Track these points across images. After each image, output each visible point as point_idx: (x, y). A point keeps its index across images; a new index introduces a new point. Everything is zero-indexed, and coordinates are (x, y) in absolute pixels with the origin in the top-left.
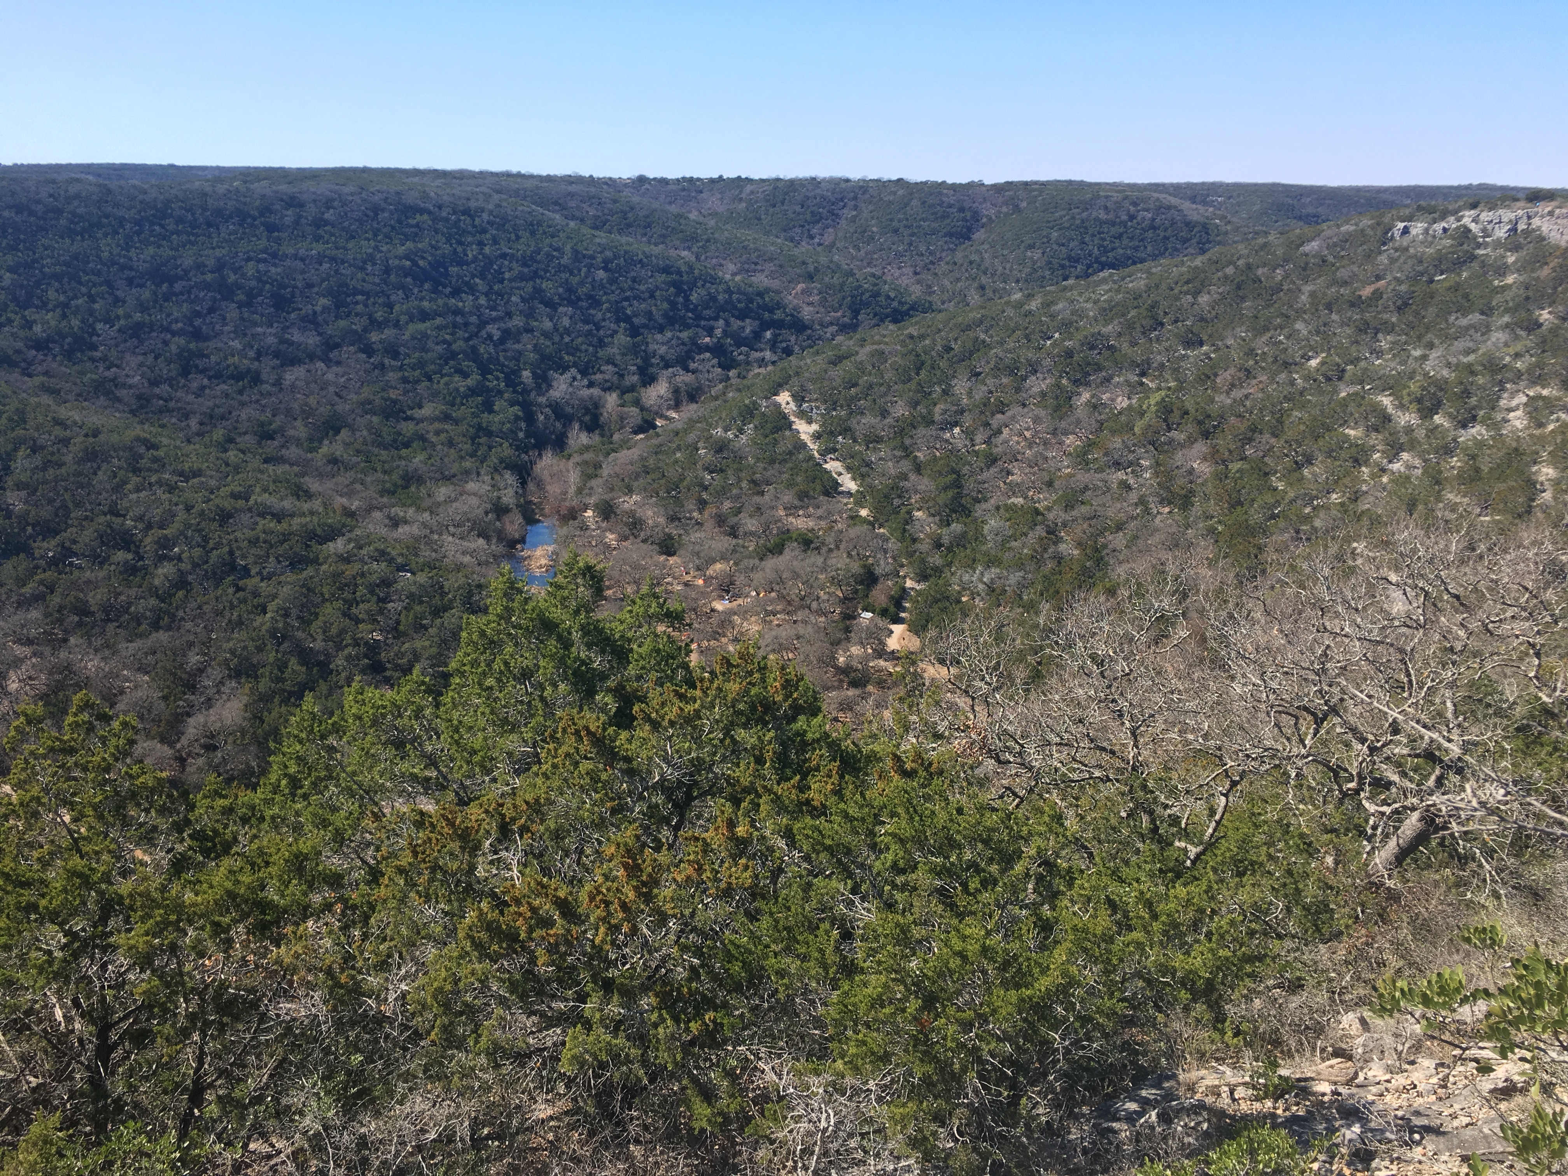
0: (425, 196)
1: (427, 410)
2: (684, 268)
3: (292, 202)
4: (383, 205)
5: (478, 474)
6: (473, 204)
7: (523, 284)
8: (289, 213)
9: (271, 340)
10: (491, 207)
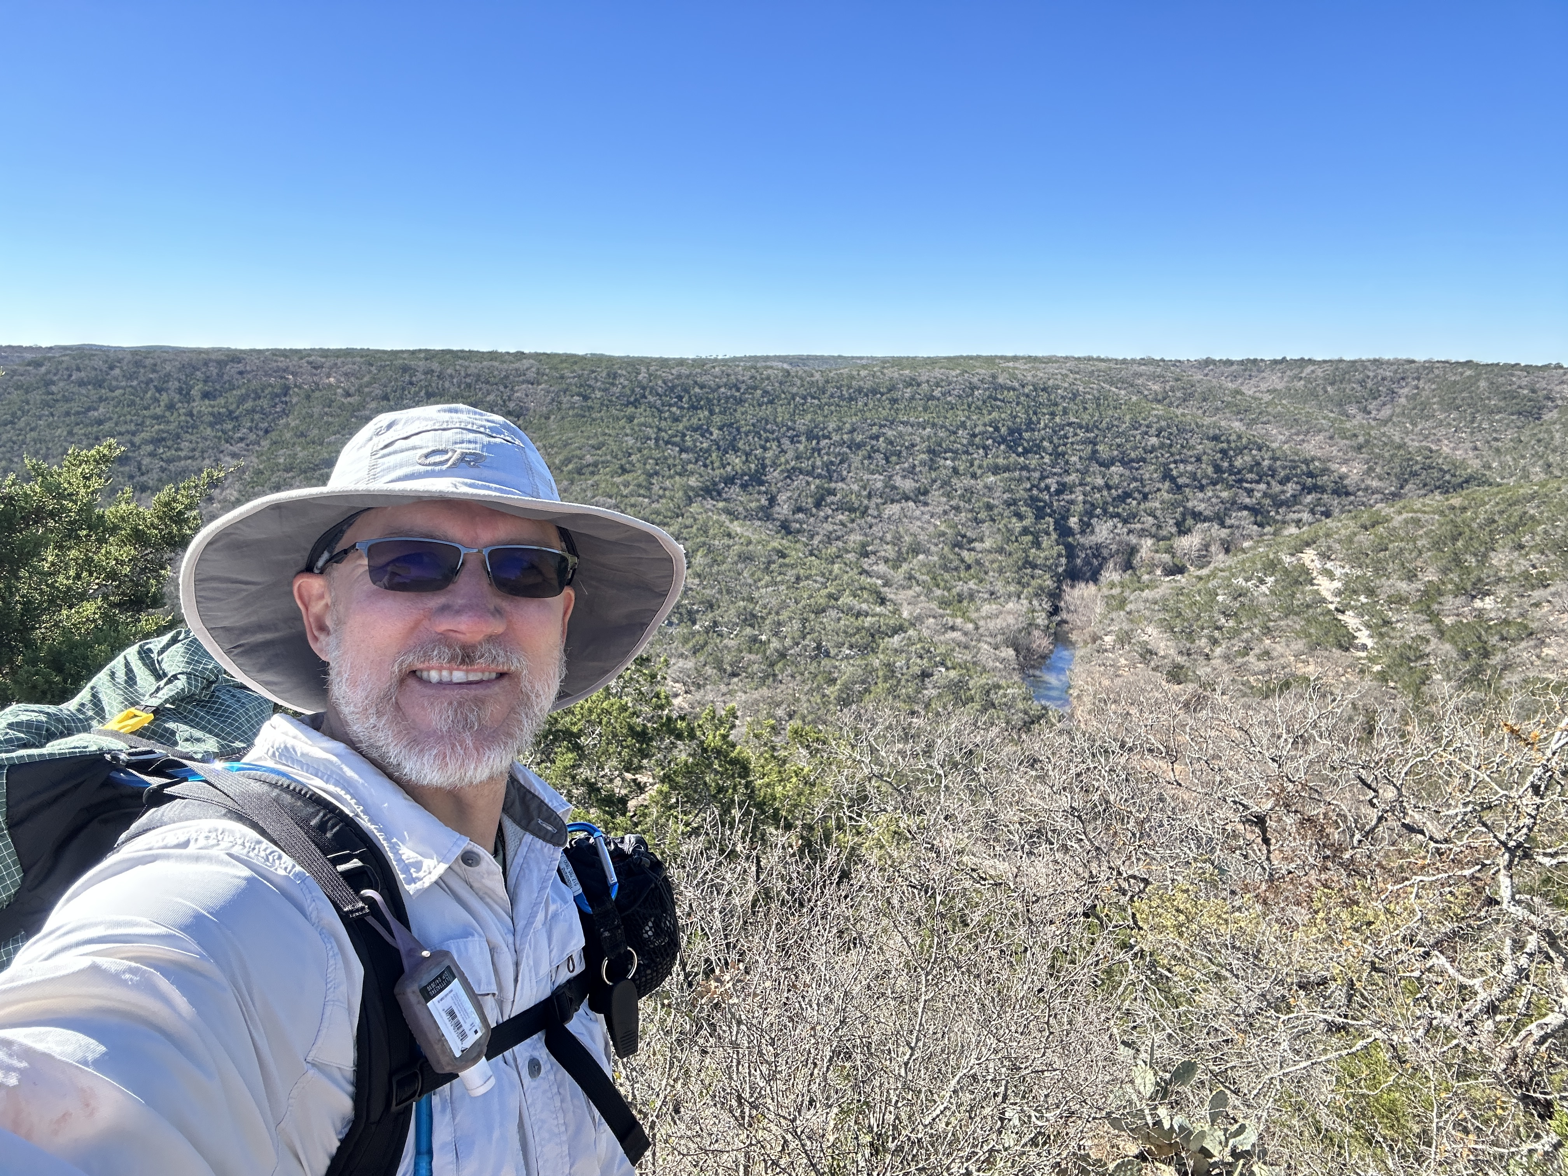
0: (1013, 377)
1: (988, 544)
2: (1233, 437)
3: (912, 382)
4: (979, 384)
5: (1019, 598)
6: (1051, 383)
7: (1082, 447)
8: (908, 390)
9: (879, 485)
10: (1066, 385)
